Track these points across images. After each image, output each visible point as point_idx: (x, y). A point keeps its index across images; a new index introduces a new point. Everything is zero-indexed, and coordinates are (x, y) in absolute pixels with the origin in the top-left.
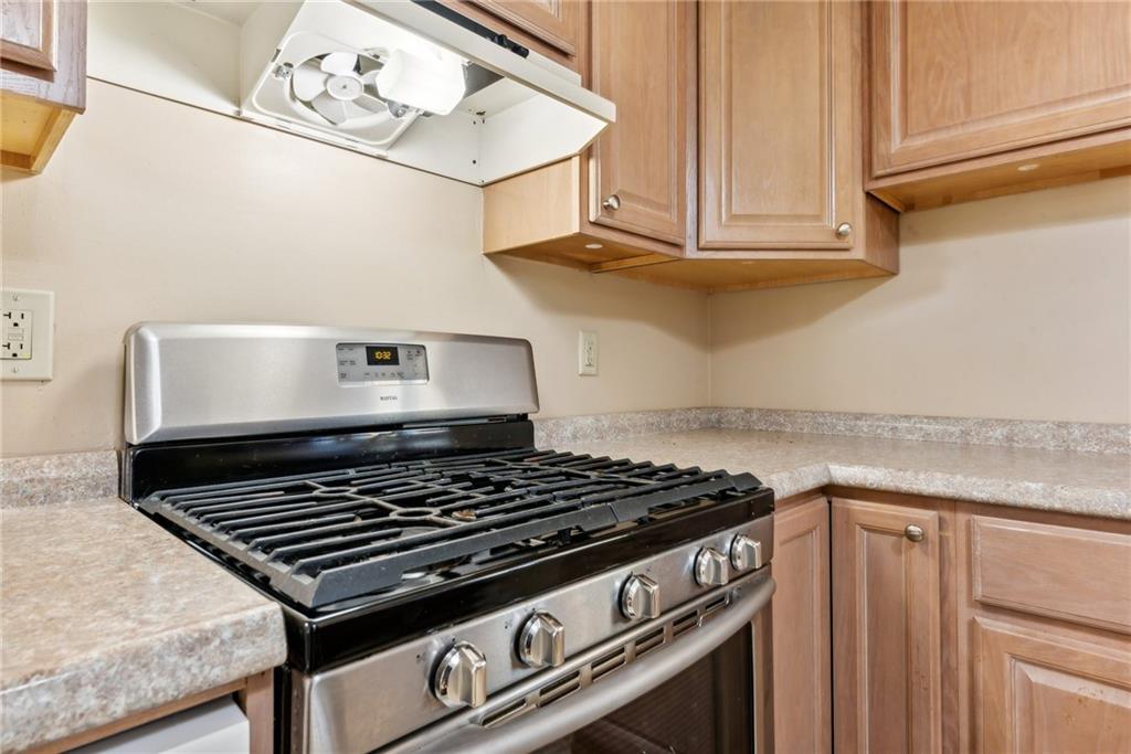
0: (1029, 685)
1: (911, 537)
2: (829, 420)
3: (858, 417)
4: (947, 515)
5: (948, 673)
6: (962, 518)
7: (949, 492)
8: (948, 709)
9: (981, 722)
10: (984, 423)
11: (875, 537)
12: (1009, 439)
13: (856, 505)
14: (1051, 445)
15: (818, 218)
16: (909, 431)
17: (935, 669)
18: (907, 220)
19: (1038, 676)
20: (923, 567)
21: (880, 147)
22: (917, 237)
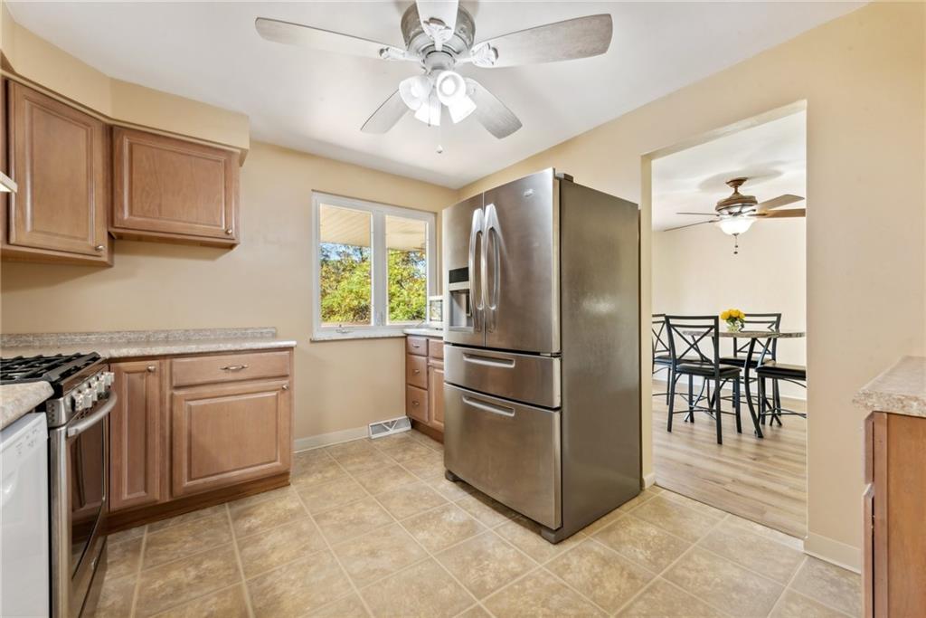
0: (190, 407)
1: (149, 371)
2: (69, 337)
3: (88, 334)
4: (162, 361)
5: (162, 415)
6: (168, 361)
7: (166, 352)
8: (162, 428)
9: (174, 426)
10: (156, 332)
11: (131, 375)
12: (167, 337)
13: (122, 365)
14: (183, 338)
15: (85, 239)
16: (120, 338)
17: (157, 414)
18: (117, 243)
19: (193, 403)
20: (153, 380)
21: (117, 215)
22: (123, 252)
